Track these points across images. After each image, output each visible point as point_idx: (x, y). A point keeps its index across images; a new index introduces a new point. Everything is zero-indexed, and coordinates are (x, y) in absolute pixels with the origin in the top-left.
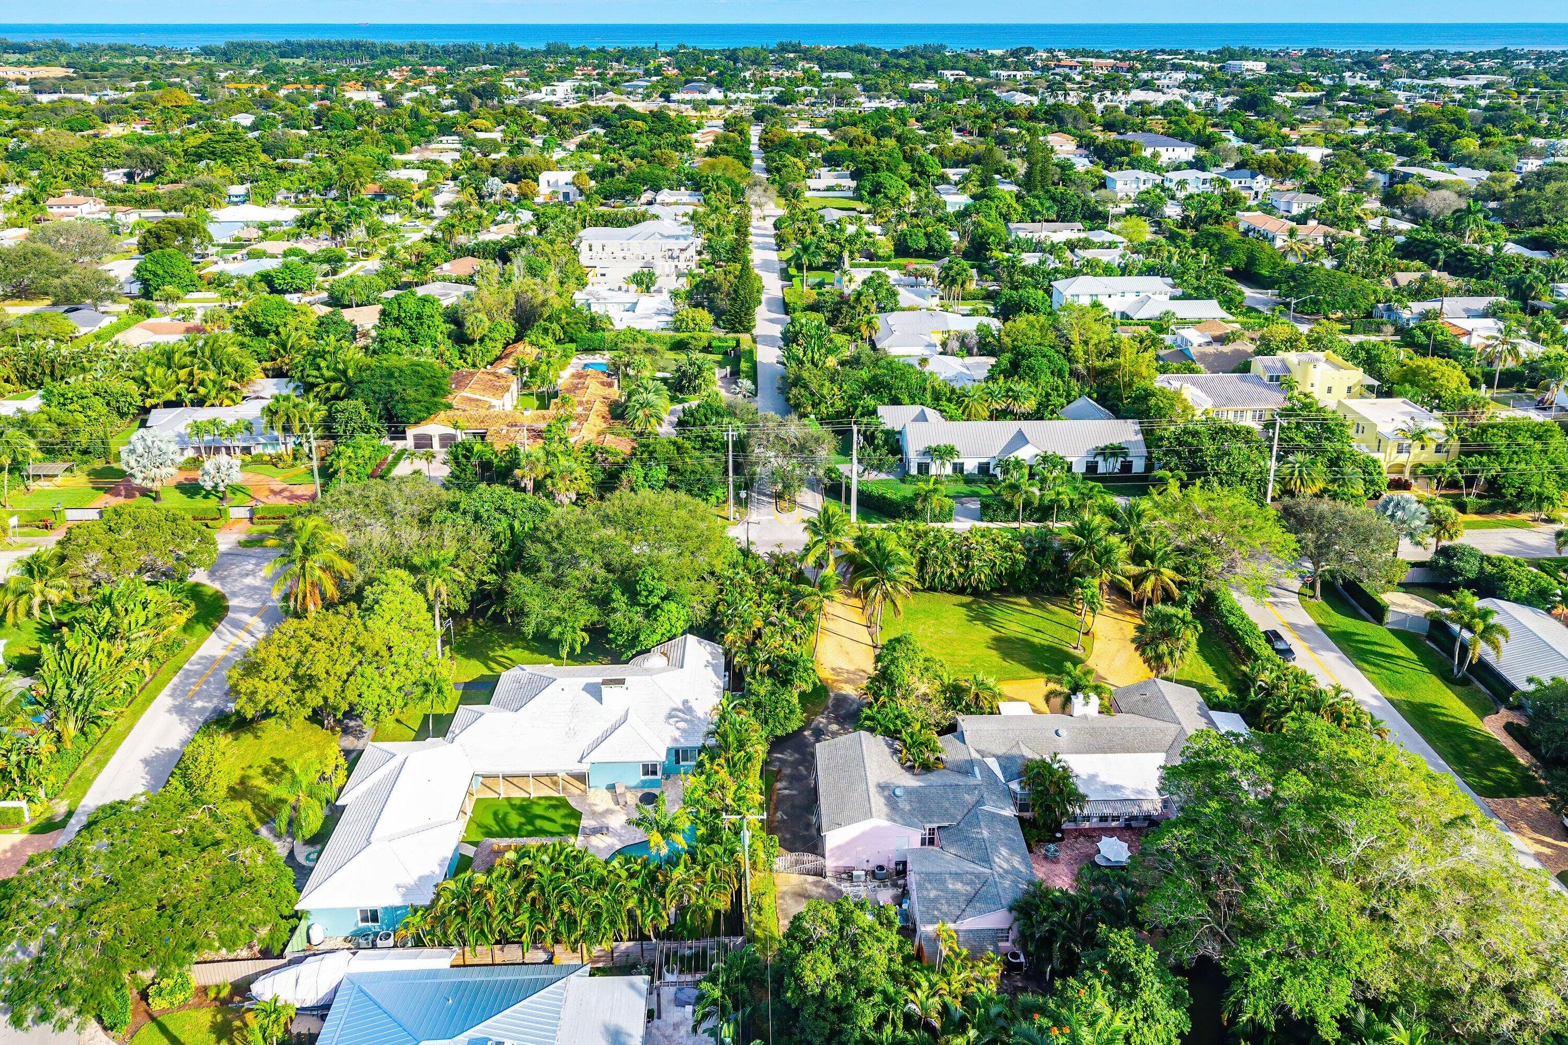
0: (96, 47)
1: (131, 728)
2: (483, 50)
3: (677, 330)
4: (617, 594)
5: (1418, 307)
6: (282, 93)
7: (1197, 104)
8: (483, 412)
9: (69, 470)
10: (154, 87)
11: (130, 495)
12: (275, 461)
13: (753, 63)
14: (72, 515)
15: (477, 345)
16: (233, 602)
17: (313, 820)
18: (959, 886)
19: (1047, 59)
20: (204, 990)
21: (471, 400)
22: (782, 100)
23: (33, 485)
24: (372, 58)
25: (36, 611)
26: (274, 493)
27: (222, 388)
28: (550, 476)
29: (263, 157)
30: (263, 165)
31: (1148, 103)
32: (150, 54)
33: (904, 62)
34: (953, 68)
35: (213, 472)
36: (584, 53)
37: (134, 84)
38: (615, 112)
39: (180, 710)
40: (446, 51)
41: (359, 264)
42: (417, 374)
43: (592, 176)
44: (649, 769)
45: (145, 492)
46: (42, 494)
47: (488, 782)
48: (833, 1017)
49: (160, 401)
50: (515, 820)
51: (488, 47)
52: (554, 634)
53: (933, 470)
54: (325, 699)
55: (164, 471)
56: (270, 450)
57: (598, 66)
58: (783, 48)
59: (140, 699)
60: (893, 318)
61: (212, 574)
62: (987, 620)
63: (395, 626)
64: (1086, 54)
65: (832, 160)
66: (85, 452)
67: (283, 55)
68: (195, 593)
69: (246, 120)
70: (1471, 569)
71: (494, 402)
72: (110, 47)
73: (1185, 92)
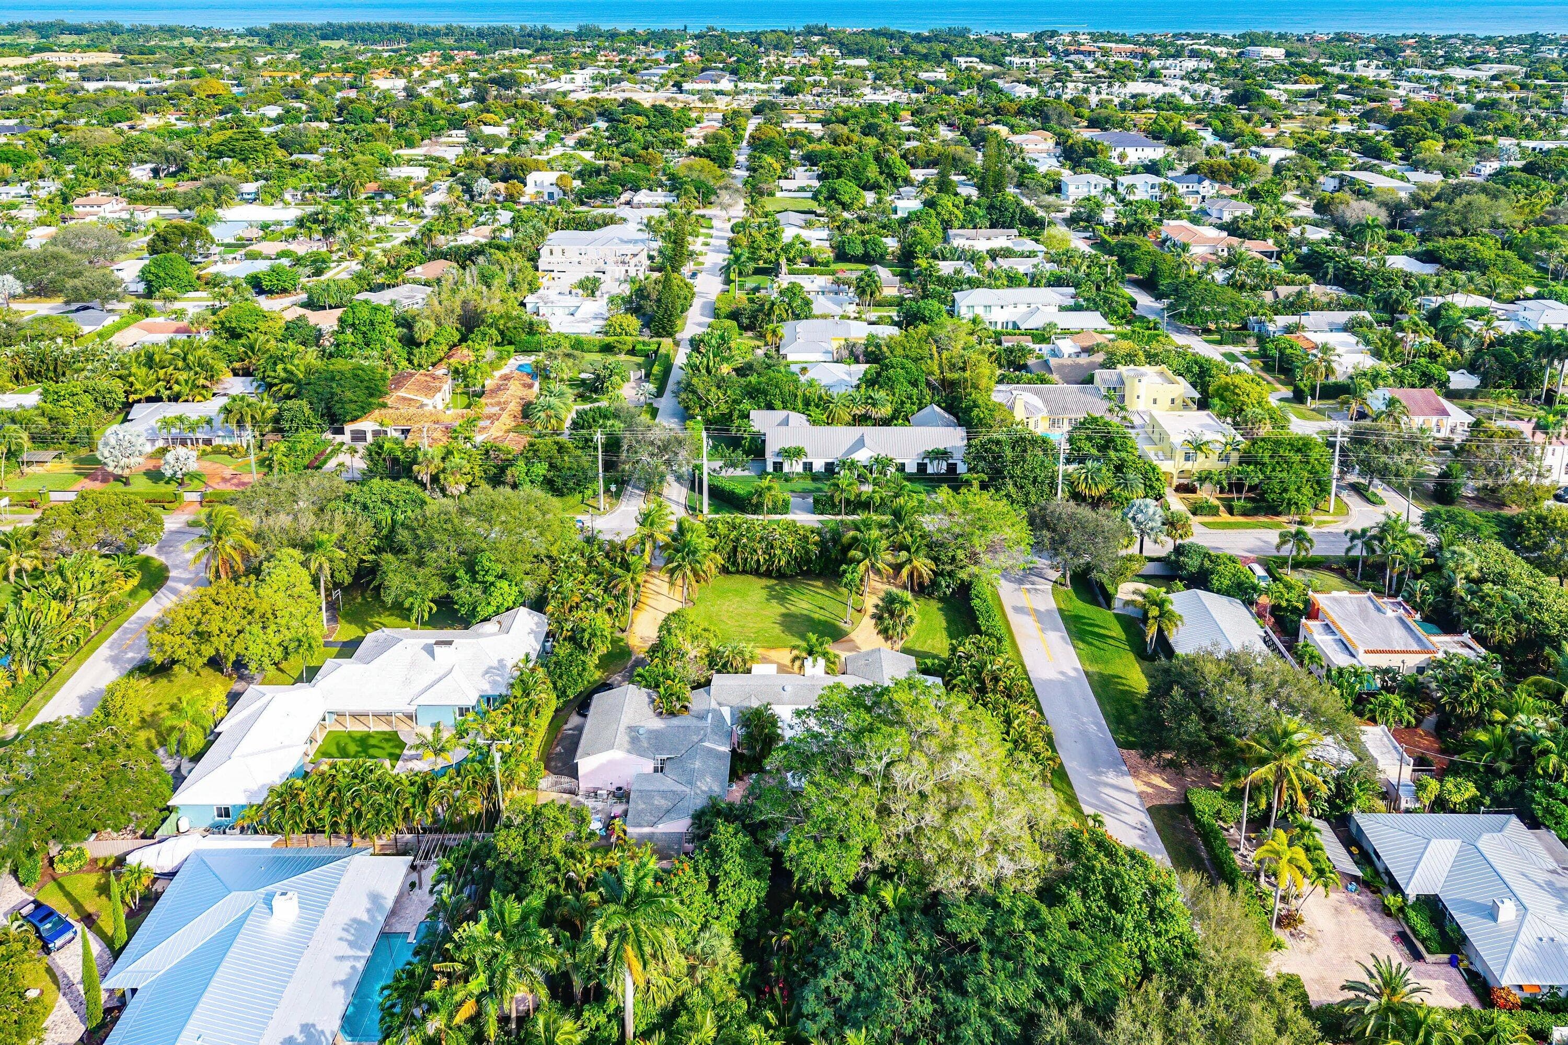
0: (147, 29)
1: (74, 671)
2: (516, 32)
3: (606, 333)
4: (461, 573)
5: (1282, 320)
6: (315, 81)
7: (1193, 97)
8: (412, 410)
9: (58, 457)
10: (195, 75)
11: (105, 480)
12: (231, 452)
13: (776, 47)
14: (54, 496)
15: (423, 348)
16: (172, 574)
17: (195, 741)
18: (663, 802)
19: (1070, 44)
20: (95, 861)
21: (404, 399)
22: (788, 91)
23: (26, 469)
24: (409, 40)
25: (12, 577)
26: (224, 480)
27: (195, 386)
28: (444, 471)
29: (280, 154)
30: (277, 162)
31: (1144, 95)
32: (198, 36)
33: (922, 49)
34: (968, 55)
35: (172, 462)
36: (613, 36)
37: (176, 71)
38: (621, 105)
39: (115, 660)
40: (480, 34)
41: (344, 264)
42: (357, 376)
43: (580, 175)
44: (463, 711)
45: (118, 478)
46: (35, 477)
47: (341, 719)
48: (516, 879)
49: (143, 397)
50: (352, 748)
51: (522, 29)
52: (407, 604)
53: (786, 469)
54: (217, 650)
55: (132, 461)
56: (228, 442)
57: (622, 51)
58: (809, 31)
59: (85, 649)
60: (802, 325)
61: (160, 550)
62: (782, 599)
63: (281, 594)
64: (1108, 37)
65: (811, 159)
66: (73, 442)
67: (324, 37)
68: (145, 564)
69: (273, 111)
70: (1192, 563)
71: (425, 401)
72: (161, 28)
73: (1186, 83)
